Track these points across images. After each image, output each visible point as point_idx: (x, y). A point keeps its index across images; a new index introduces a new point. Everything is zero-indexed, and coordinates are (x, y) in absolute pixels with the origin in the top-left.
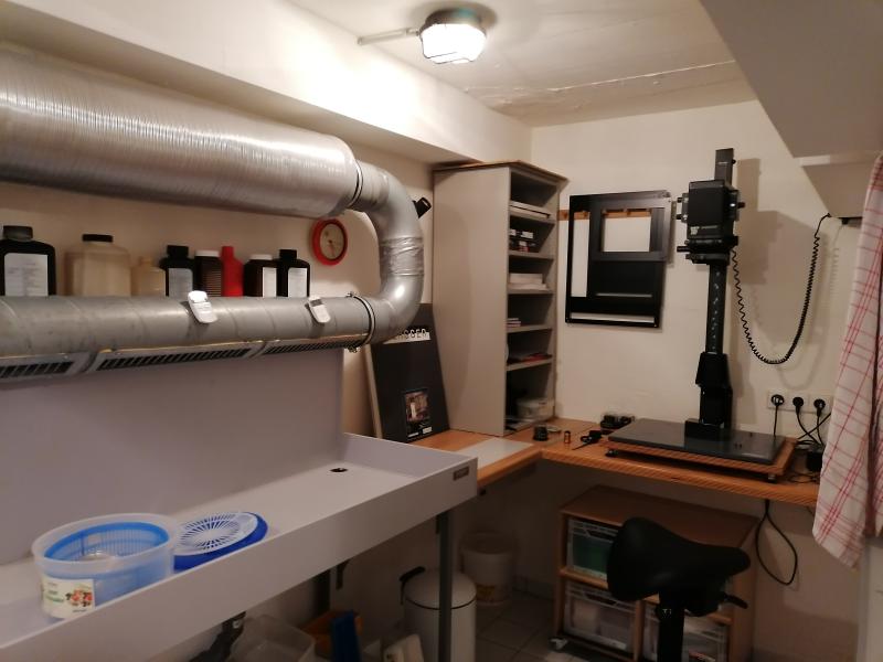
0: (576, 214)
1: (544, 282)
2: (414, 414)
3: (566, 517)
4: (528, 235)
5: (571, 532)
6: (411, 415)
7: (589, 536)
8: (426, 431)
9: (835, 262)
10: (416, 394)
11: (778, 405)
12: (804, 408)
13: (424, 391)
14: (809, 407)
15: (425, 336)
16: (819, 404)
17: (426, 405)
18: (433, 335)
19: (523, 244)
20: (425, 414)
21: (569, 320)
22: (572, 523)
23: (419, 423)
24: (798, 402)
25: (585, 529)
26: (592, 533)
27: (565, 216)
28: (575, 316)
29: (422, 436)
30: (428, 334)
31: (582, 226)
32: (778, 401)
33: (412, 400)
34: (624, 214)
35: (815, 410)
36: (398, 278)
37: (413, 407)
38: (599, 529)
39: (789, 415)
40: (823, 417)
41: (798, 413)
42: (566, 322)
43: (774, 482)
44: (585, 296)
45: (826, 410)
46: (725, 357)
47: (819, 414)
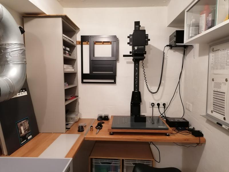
0: (83, 43)
1: (73, 68)
2: (23, 132)
3: (92, 159)
4: (68, 49)
5: (94, 164)
6: (21, 133)
7: (101, 164)
8: (29, 138)
9: (167, 61)
10: (23, 121)
11: (153, 106)
12: (160, 106)
13: (27, 119)
14: (161, 106)
15: (25, 93)
16: (164, 105)
17: (28, 125)
18: (28, 93)
19: (67, 52)
20: (28, 130)
21: (83, 82)
22: (94, 161)
23: (26, 135)
24: (158, 105)
25: (99, 162)
26: (102, 163)
27: (79, 43)
28: (84, 81)
29: (28, 141)
30: (26, 92)
31: (86, 47)
32: (153, 105)
33: (21, 125)
34: (102, 43)
35: (163, 107)
36: (11, 65)
37: (22, 128)
38: (105, 161)
39: (156, 109)
40: (166, 109)
41: (159, 108)
42: (82, 83)
43: (169, 135)
44: (89, 73)
45: (166, 106)
46: (140, 92)
47: (164, 108)
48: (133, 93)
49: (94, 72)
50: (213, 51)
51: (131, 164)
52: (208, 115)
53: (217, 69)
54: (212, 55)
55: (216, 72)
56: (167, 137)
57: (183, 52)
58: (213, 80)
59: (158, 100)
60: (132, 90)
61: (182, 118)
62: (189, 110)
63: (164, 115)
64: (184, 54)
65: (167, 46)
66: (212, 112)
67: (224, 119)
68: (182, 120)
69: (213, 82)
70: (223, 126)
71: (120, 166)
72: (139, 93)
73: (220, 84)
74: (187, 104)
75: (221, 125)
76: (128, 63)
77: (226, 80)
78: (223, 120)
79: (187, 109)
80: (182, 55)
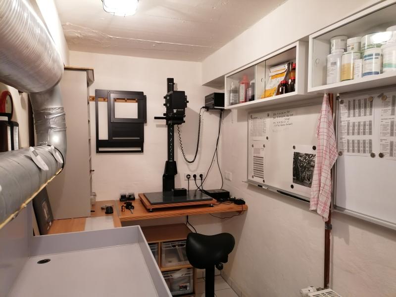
0: (99, 99)
2: (46, 216)
8: (50, 224)
10: (44, 203)
12: (197, 178)
13: (45, 200)
16: (201, 176)
17: (47, 209)
20: (48, 214)
23: (48, 220)
24: (195, 176)
27: (93, 99)
28: (100, 149)
29: (50, 228)
31: (103, 105)
32: (188, 177)
33: (44, 207)
34: (124, 101)
35: (200, 178)
37: (45, 211)
39: (192, 182)
40: (203, 181)
41: (195, 180)
42: (97, 152)
43: (212, 206)
44: (107, 139)
45: (203, 178)
46: (175, 162)
47: (202, 179)
48: (168, 163)
49: (114, 138)
50: (252, 118)
51: (170, 247)
52: (249, 181)
53: (256, 135)
54: (250, 121)
55: (255, 138)
56: (212, 208)
57: (219, 115)
58: (253, 146)
59: (195, 171)
60: (166, 159)
61: (221, 189)
62: (229, 180)
63: (201, 188)
64: (221, 117)
65: (203, 107)
66: (253, 177)
67: (264, 181)
68: (222, 191)
69: (253, 148)
70: (263, 187)
71: (158, 251)
72: (174, 164)
73: (259, 149)
74: (225, 173)
75: (261, 186)
76: (158, 126)
77: (264, 146)
78: (263, 183)
79: (226, 179)
80: (219, 118)
